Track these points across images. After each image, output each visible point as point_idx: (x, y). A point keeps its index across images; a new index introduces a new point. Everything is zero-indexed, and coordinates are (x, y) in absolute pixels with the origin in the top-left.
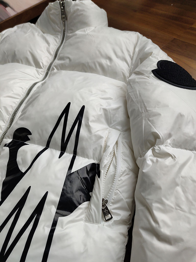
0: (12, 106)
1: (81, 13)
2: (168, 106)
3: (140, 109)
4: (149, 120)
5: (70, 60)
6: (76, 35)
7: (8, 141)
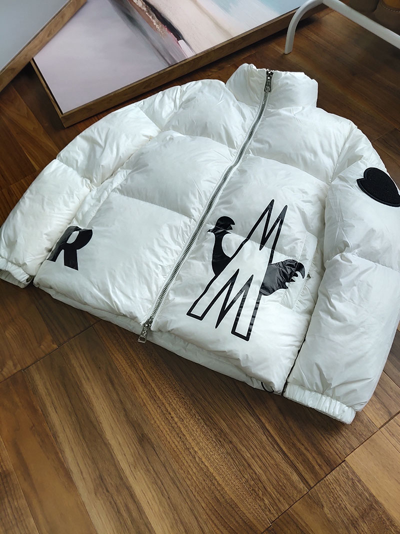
0: (210, 191)
1: (290, 88)
2: (363, 220)
3: (337, 218)
4: (343, 229)
5: (270, 146)
6: (279, 114)
7: (213, 227)
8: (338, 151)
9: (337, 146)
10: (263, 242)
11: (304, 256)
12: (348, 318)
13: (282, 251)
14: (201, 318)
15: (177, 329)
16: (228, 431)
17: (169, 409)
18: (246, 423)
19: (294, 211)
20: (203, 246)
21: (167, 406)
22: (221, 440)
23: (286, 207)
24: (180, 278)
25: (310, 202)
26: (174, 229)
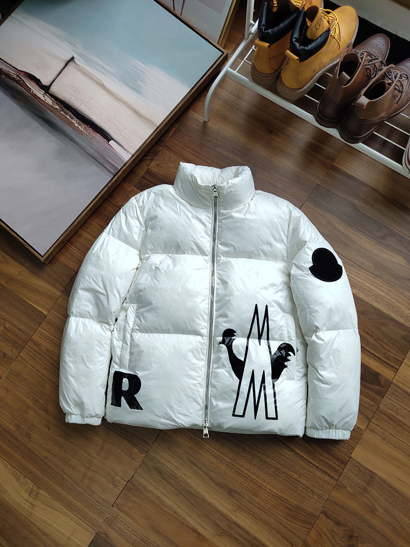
1: (234, 193)
2: (322, 304)
3: (305, 305)
4: (311, 315)
5: (234, 248)
6: (232, 217)
7: (221, 339)
8: (285, 235)
9: (284, 231)
10: (260, 337)
11: (289, 337)
12: (332, 380)
13: (274, 339)
14: (243, 416)
15: (230, 427)
16: (279, 466)
17: (238, 467)
18: (288, 457)
19: (273, 306)
20: (221, 357)
21: (236, 465)
22: (277, 473)
23: (267, 306)
24: (214, 386)
25: (280, 290)
26: (195, 351)
